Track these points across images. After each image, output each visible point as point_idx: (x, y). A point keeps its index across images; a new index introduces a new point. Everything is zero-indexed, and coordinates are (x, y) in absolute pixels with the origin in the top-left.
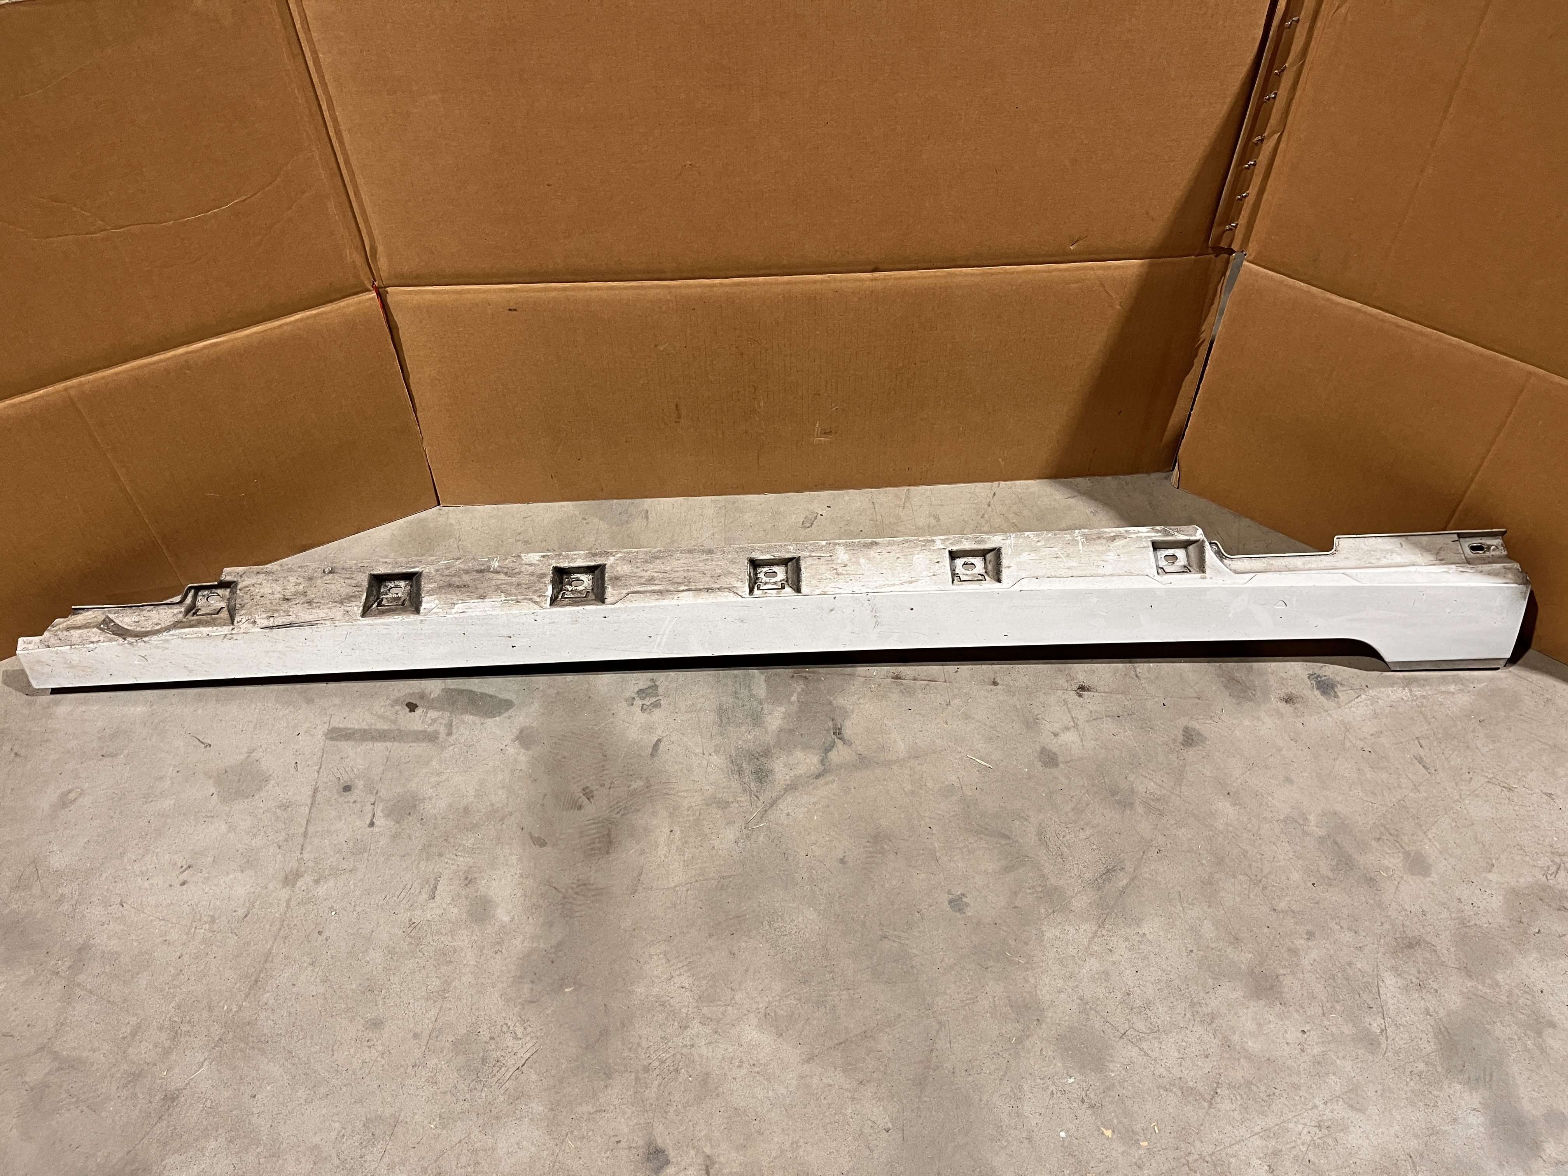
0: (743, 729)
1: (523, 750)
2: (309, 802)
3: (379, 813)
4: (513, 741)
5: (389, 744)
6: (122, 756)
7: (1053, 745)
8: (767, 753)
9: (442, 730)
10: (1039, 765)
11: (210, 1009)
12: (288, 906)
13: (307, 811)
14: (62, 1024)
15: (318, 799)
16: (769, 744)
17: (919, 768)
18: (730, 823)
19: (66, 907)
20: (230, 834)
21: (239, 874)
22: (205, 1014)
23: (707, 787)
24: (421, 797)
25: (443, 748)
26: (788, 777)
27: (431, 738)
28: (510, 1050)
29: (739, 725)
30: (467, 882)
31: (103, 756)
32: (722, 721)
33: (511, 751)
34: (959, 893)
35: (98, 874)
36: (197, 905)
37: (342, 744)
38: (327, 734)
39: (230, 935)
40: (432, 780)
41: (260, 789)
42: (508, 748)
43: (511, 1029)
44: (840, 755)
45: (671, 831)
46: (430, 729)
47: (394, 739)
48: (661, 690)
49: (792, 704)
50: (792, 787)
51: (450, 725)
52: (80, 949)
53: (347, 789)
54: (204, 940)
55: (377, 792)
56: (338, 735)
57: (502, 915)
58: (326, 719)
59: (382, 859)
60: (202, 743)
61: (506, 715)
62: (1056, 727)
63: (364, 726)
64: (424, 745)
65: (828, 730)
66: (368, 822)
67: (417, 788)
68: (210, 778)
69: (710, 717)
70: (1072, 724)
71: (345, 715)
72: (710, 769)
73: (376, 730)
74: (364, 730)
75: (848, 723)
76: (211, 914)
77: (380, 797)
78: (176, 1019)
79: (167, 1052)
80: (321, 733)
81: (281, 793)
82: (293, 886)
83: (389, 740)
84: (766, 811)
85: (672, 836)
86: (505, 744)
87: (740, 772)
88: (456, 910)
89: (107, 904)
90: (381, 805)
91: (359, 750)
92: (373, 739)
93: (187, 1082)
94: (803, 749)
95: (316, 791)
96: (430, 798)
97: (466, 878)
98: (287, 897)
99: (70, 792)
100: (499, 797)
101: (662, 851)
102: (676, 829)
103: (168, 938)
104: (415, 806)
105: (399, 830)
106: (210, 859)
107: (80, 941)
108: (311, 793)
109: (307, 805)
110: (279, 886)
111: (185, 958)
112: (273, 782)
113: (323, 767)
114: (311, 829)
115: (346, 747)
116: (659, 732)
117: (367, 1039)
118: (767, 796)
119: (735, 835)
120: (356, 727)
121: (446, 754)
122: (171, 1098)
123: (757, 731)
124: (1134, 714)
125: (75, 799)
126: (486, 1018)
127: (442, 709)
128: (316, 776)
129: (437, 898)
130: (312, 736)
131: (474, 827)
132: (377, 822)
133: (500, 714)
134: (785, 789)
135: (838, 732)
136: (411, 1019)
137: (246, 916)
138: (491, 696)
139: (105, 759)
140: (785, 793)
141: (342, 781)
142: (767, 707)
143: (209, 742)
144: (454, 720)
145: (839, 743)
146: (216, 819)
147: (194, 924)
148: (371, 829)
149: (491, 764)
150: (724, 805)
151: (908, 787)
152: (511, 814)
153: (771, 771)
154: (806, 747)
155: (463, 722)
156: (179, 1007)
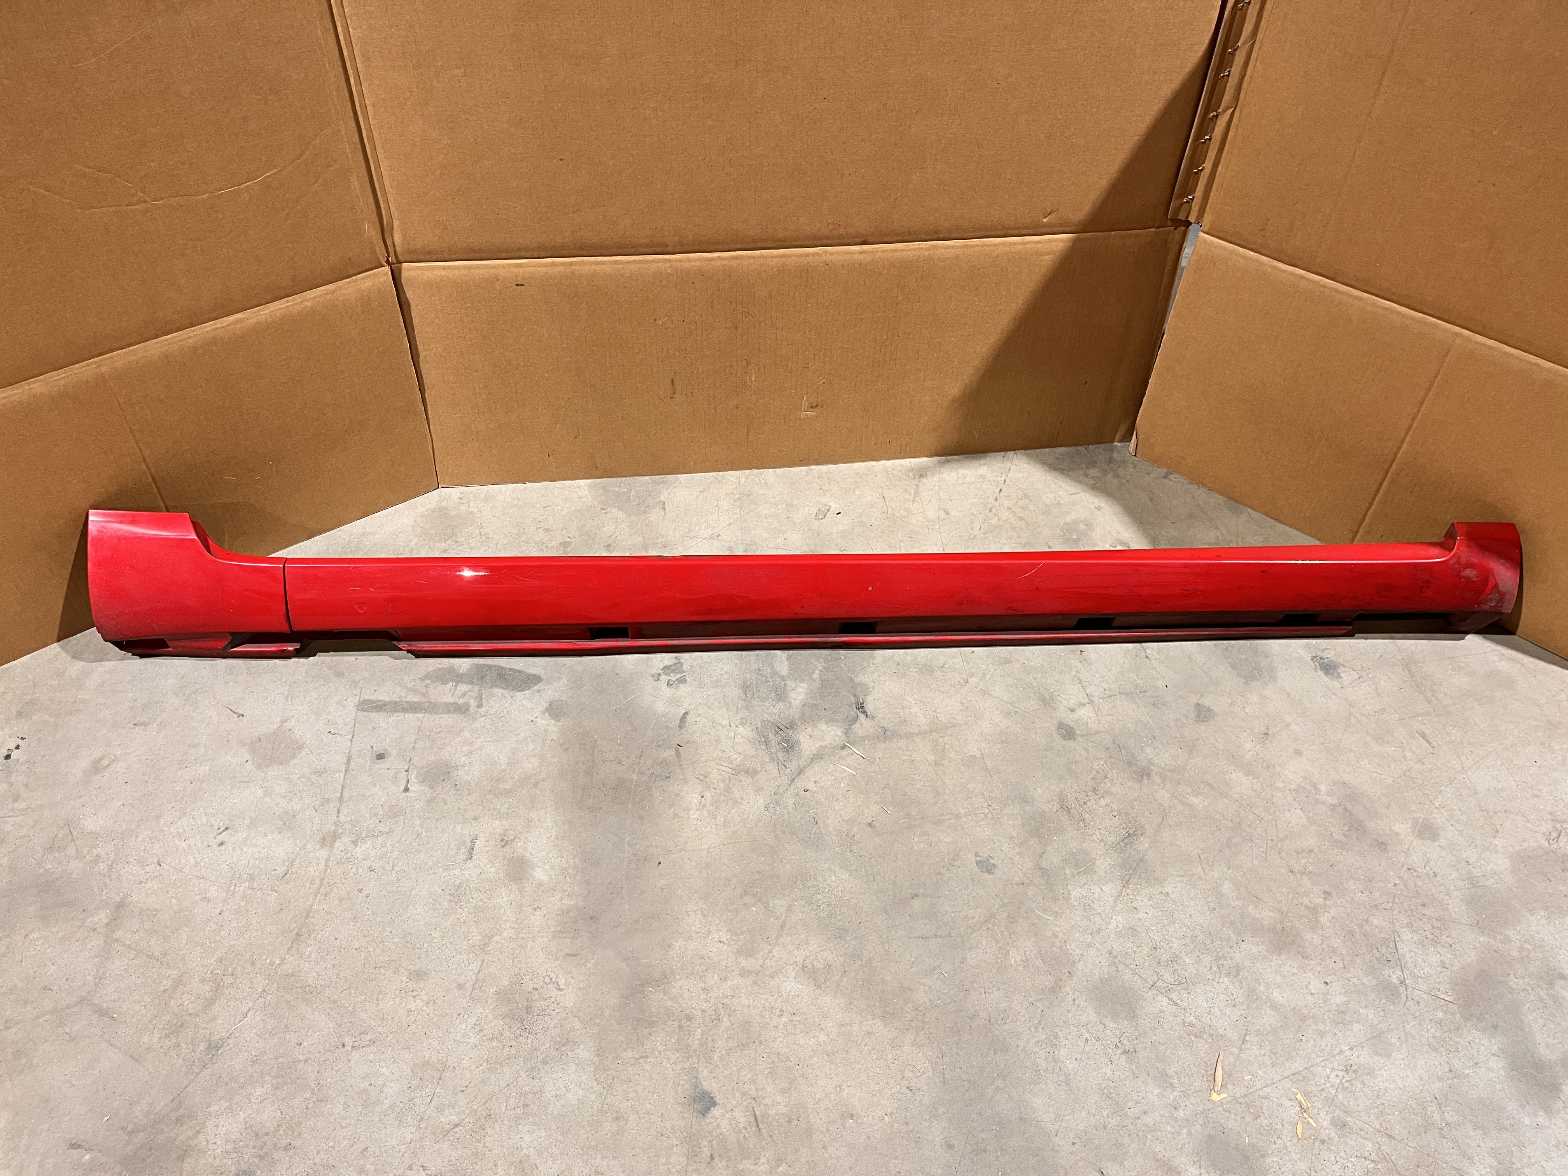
0: (767, 703)
1: (553, 722)
2: (343, 769)
3: (413, 779)
4: (544, 712)
5: (420, 715)
6: (155, 725)
7: (1069, 719)
8: (792, 726)
9: (473, 703)
10: (1057, 737)
11: (253, 963)
12: (327, 866)
13: (342, 777)
14: (101, 978)
15: (352, 765)
16: (793, 717)
17: (941, 740)
18: (759, 790)
19: (102, 866)
20: (266, 798)
21: (275, 835)
22: (248, 966)
23: (735, 756)
24: (453, 765)
25: (475, 719)
26: (813, 748)
27: (461, 709)
28: (554, 1000)
29: (763, 700)
30: (503, 844)
31: (135, 725)
32: (746, 696)
33: (541, 722)
34: (986, 855)
35: (134, 836)
36: (236, 865)
37: (374, 715)
38: (358, 705)
39: (271, 892)
40: (464, 749)
41: (293, 757)
42: (539, 720)
43: (553, 980)
44: (863, 726)
45: (702, 797)
46: (461, 701)
47: (426, 711)
48: (685, 667)
49: (814, 680)
50: (818, 756)
51: (480, 698)
52: (117, 906)
53: (380, 756)
54: (244, 897)
55: (410, 760)
56: (368, 706)
57: (540, 874)
58: (356, 692)
59: (418, 822)
60: (234, 713)
61: (536, 688)
62: (1072, 703)
63: (395, 698)
64: (456, 716)
65: (850, 705)
66: (403, 787)
67: (450, 757)
68: (245, 745)
69: (734, 693)
70: (1087, 700)
71: (376, 688)
72: (736, 740)
73: (407, 702)
74: (395, 702)
75: (869, 698)
76: (250, 872)
77: (413, 764)
78: (219, 971)
79: (209, 1003)
80: (352, 704)
81: (315, 760)
82: (331, 847)
83: (420, 711)
84: (794, 779)
85: (703, 801)
86: (535, 715)
87: (767, 743)
88: (493, 870)
89: (142, 863)
90: (415, 773)
91: (391, 720)
92: (404, 710)
93: (230, 1032)
94: (827, 723)
95: (349, 759)
96: (464, 766)
97: (502, 840)
98: (326, 857)
99: (101, 759)
100: (530, 765)
101: (694, 815)
102: (708, 795)
103: (208, 895)
104: (449, 773)
105: (434, 795)
106: (247, 821)
107: (118, 899)
108: (345, 760)
109: (341, 771)
110: (317, 847)
111: (226, 913)
112: (306, 750)
113: (356, 736)
114: (346, 795)
115: (379, 718)
116: (686, 705)
117: (411, 989)
118: (793, 766)
119: (765, 801)
120: (387, 699)
121: (476, 725)
122: (214, 1048)
123: (781, 706)
124: (1145, 691)
125: (109, 765)
126: (529, 970)
127: (471, 683)
128: (349, 744)
129: (475, 857)
130: (344, 707)
131: (509, 792)
132: (411, 788)
133: (529, 688)
134: (812, 759)
135: (861, 707)
136: (454, 971)
137: (286, 874)
138: (519, 671)
139: (137, 728)
140: (811, 762)
141: (375, 749)
142: (790, 684)
143: (242, 712)
144: (484, 692)
145: (862, 717)
146: (251, 784)
147: (234, 882)
148: (407, 794)
149: (522, 735)
150: (751, 773)
151: (931, 758)
152: (543, 780)
153: (798, 742)
154: (831, 721)
155: (494, 696)
156: (221, 960)
